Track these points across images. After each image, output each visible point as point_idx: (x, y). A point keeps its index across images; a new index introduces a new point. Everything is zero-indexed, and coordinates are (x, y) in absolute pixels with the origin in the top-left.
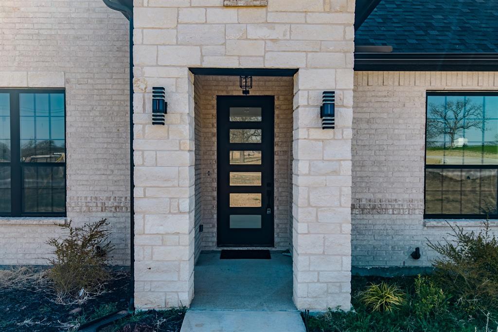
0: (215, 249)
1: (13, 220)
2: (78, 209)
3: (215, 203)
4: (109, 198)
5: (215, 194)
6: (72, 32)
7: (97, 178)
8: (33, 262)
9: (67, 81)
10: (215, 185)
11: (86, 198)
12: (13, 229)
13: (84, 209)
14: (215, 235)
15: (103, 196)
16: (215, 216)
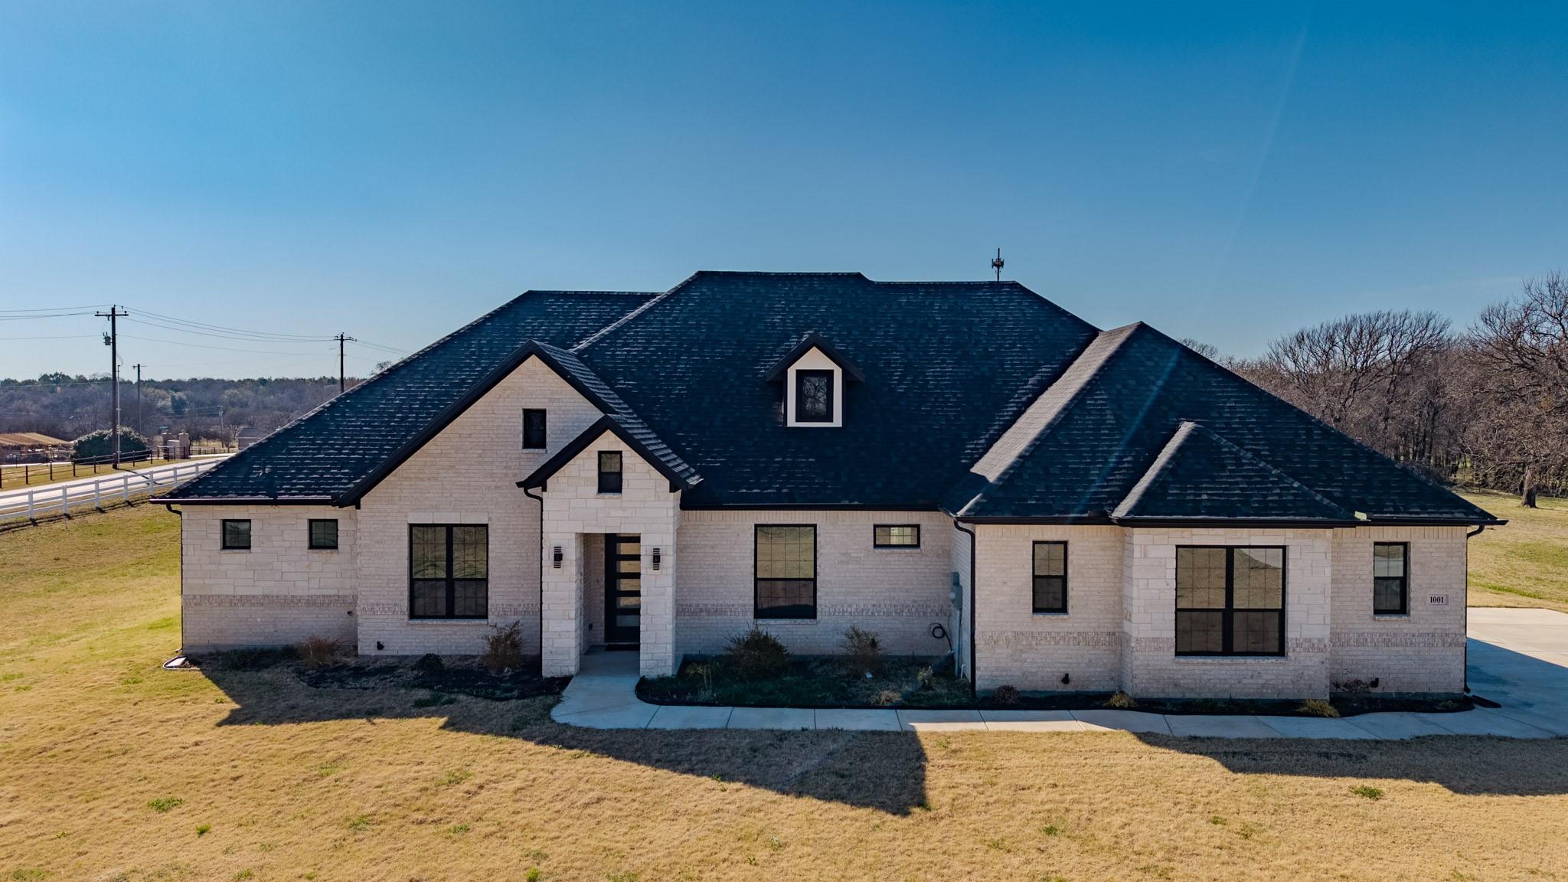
0: (603, 644)
1: (449, 622)
2: (496, 613)
3: (603, 606)
4: (520, 605)
5: (603, 598)
6: (494, 483)
7: (511, 590)
8: (463, 653)
9: (490, 519)
10: (603, 590)
11: (503, 605)
12: (447, 628)
13: (501, 613)
14: (603, 632)
15: (515, 603)
16: (603, 617)
